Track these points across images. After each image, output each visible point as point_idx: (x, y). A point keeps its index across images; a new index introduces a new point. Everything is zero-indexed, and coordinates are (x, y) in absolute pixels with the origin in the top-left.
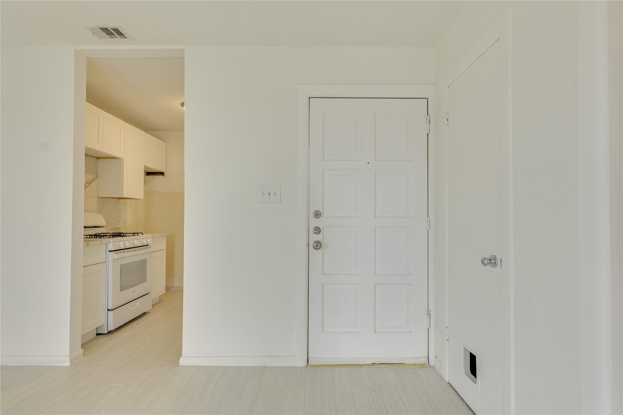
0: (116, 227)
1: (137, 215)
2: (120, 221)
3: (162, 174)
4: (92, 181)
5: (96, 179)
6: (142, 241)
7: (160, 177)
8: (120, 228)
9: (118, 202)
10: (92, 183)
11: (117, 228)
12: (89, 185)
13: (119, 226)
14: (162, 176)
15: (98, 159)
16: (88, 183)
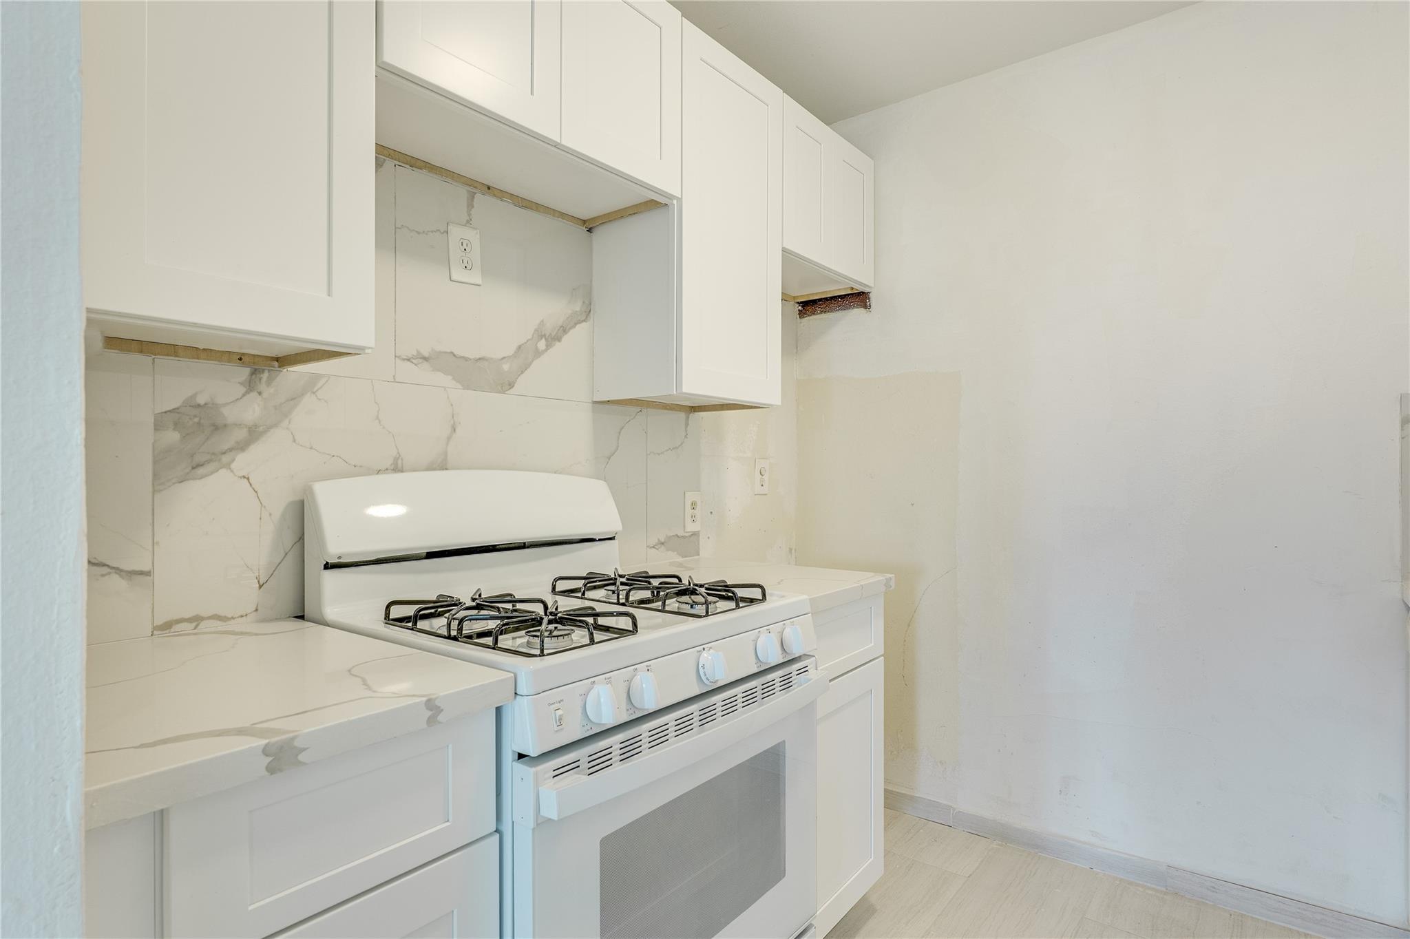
0: (681, 533)
1: (766, 477)
2: (693, 507)
3: (859, 298)
4: (564, 330)
5: (584, 321)
6: (756, 641)
7: (856, 314)
8: (695, 534)
9: (687, 424)
10: (565, 338)
11: (684, 537)
12: (548, 346)
13: (691, 527)
14: (862, 310)
15: (590, 230)
16: (542, 339)
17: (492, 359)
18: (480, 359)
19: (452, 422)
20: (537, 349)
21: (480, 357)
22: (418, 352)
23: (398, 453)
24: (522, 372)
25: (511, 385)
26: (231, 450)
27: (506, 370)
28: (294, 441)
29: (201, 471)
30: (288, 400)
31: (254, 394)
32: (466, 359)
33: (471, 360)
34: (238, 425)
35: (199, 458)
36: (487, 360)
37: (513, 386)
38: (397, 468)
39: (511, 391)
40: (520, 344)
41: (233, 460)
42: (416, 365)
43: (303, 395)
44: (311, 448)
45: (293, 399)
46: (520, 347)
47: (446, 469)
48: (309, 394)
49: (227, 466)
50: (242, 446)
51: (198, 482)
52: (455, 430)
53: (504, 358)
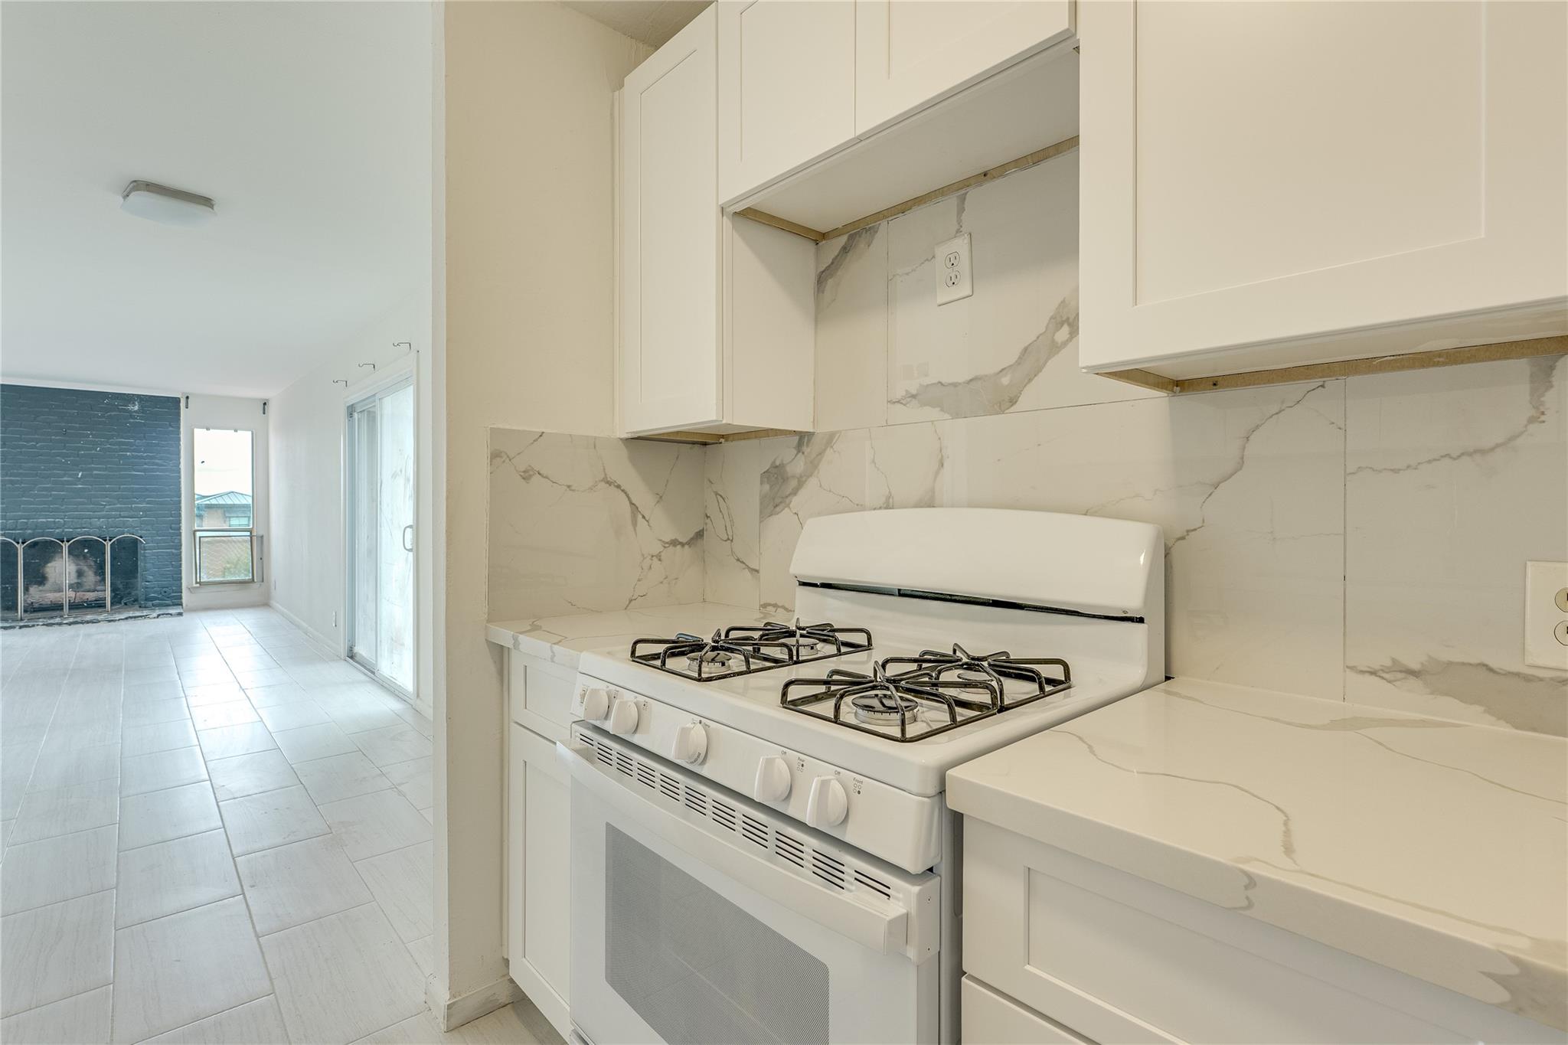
16: (1062, 326)
17: (986, 376)
18: (971, 380)
19: (940, 456)
20: (1053, 341)
21: (970, 378)
22: (907, 391)
23: (890, 492)
24: (1030, 380)
25: (1013, 401)
26: (789, 495)
27: (1006, 383)
28: (821, 486)
29: (778, 509)
30: (817, 455)
31: (801, 454)
32: (955, 385)
33: (960, 384)
34: (793, 477)
35: (777, 501)
36: (980, 379)
37: (1016, 402)
38: (888, 506)
39: (1012, 409)
40: (1026, 345)
41: (791, 502)
42: (905, 405)
43: (825, 450)
44: (830, 491)
45: (820, 454)
46: (1026, 349)
47: (934, 507)
48: (828, 449)
49: (788, 506)
50: (795, 492)
51: (777, 516)
52: (942, 465)
53: (1003, 370)
